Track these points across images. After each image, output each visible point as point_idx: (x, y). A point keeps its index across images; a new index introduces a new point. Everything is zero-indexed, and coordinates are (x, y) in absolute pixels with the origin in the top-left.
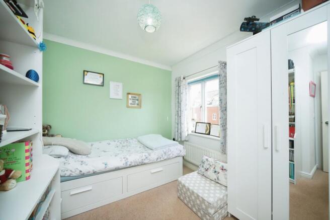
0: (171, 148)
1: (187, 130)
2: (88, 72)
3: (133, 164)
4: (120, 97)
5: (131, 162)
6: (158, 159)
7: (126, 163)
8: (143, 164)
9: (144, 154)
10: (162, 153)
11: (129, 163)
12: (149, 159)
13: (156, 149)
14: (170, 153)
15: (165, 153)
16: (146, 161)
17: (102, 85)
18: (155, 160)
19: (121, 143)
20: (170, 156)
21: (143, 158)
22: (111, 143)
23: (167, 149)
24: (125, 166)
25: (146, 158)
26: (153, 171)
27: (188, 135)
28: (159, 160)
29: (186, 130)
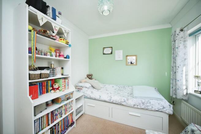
0: (151, 101)
1: (187, 89)
2: (105, 48)
3: (114, 102)
4: (121, 59)
5: (113, 100)
6: (135, 105)
7: (110, 100)
8: (121, 104)
9: (123, 98)
10: (140, 102)
11: (112, 101)
12: (127, 103)
13: (136, 97)
14: (148, 104)
15: (143, 103)
16: (124, 104)
17: (111, 53)
18: (132, 106)
19: (119, 88)
20: (149, 107)
21: (122, 100)
22: (114, 86)
23: (147, 100)
24: (109, 101)
25: (125, 101)
26: (130, 113)
27: (187, 94)
28: (136, 107)
29: (184, 87)
